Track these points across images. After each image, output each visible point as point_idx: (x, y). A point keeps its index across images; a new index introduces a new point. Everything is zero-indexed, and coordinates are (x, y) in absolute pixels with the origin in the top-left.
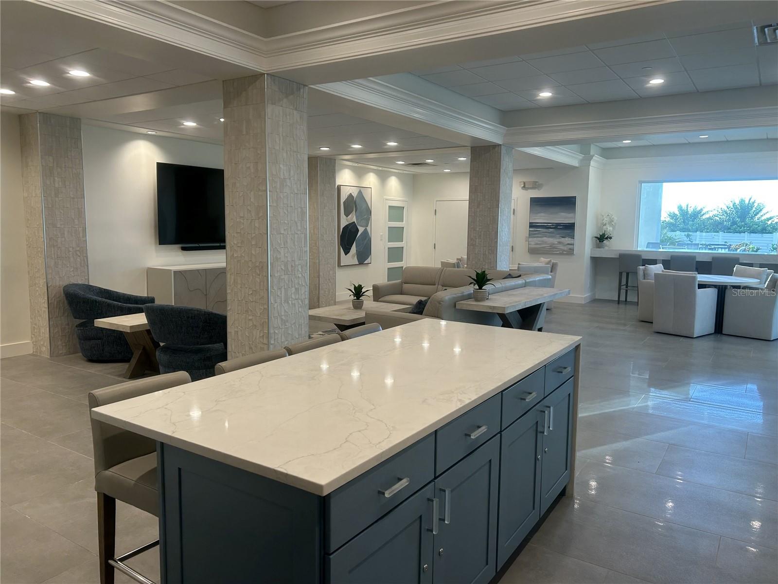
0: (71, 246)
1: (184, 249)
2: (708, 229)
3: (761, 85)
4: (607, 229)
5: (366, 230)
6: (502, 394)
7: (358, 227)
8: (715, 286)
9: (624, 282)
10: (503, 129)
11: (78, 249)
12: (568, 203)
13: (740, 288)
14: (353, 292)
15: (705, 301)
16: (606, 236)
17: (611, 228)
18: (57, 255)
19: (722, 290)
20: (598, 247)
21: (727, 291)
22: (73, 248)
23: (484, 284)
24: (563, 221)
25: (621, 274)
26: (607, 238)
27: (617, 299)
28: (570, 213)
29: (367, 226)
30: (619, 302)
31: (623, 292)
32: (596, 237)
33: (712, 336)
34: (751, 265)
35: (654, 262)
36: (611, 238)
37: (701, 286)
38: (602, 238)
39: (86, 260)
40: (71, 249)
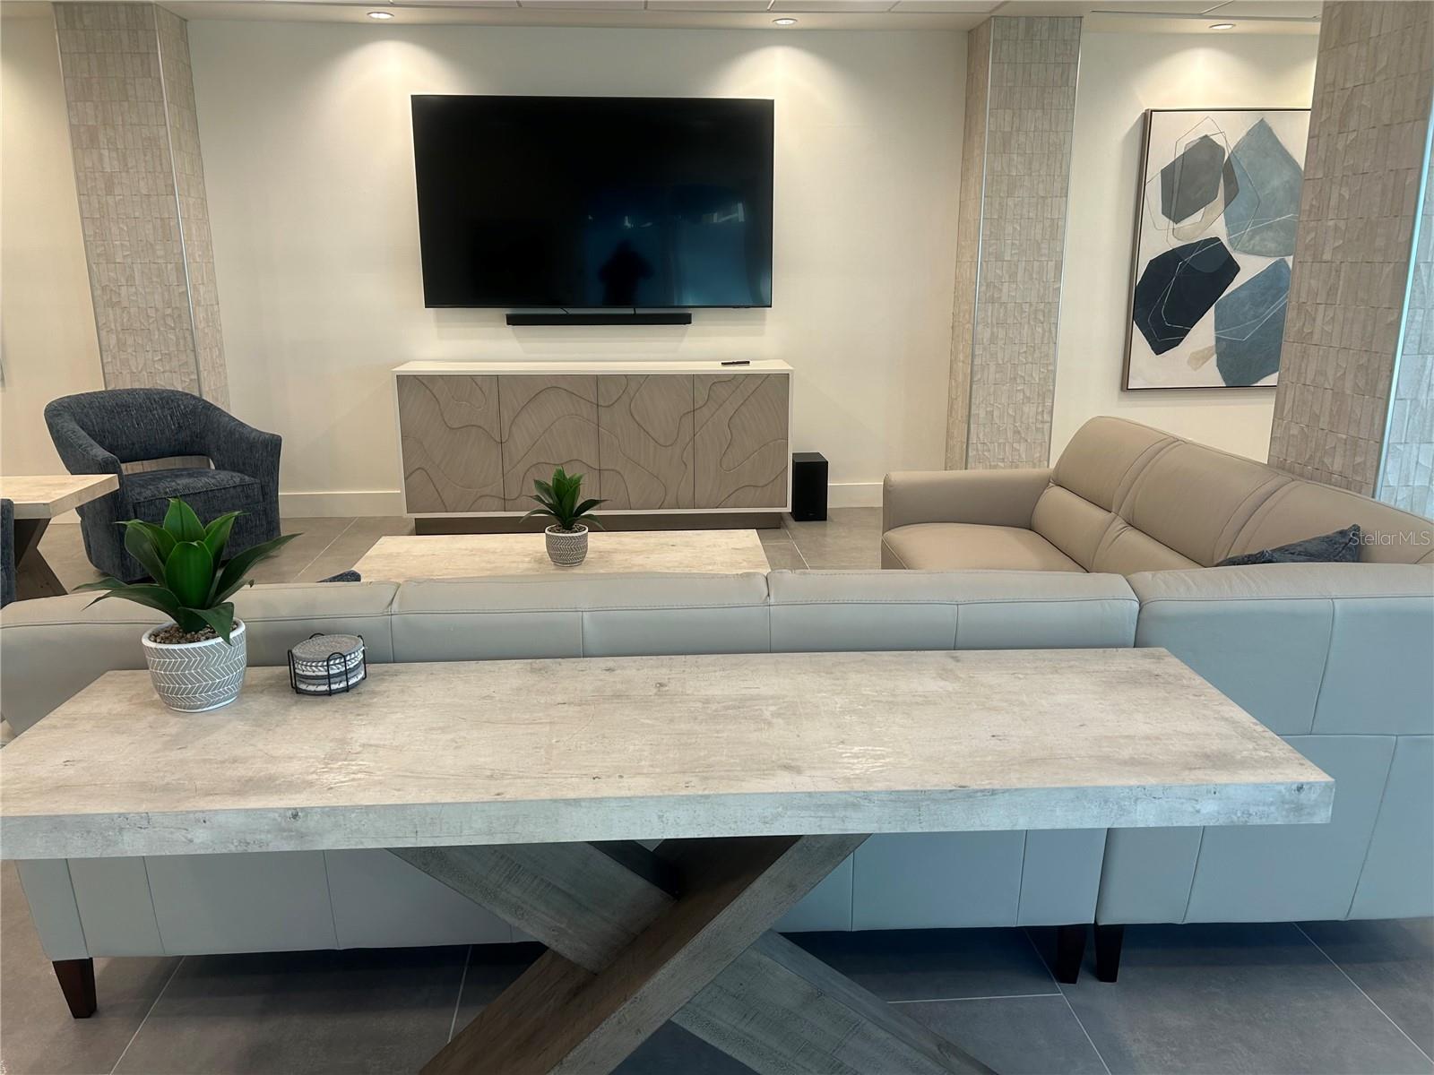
0: (153, 305)
1: (512, 321)
7: (1237, 257)
11: (169, 311)
18: (122, 325)
22: (157, 310)
39: (189, 339)
40: (151, 312)
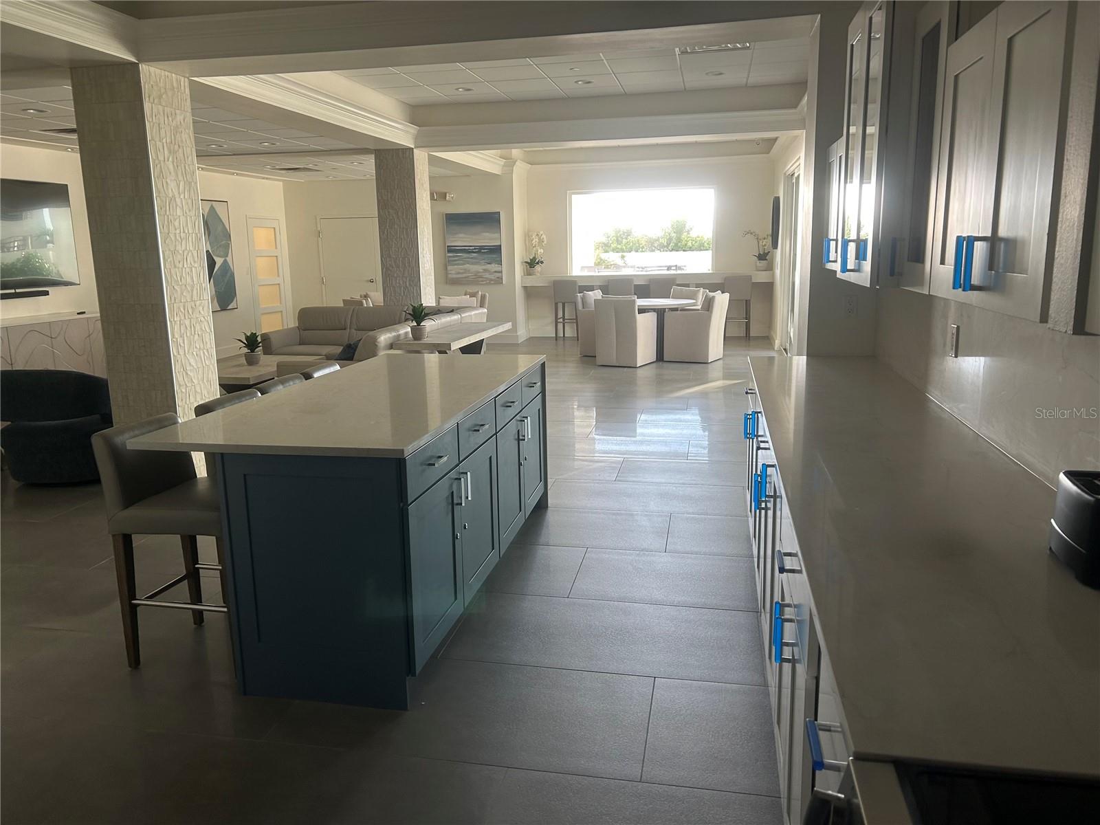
2: (643, 248)
3: (685, 89)
4: (537, 251)
5: (225, 262)
6: (495, 400)
7: (215, 258)
8: (654, 310)
9: (560, 315)
10: (413, 129)
12: (490, 220)
13: (677, 310)
14: (245, 343)
15: (645, 326)
16: (537, 261)
17: (542, 251)
19: (661, 313)
20: (529, 274)
21: (665, 314)
23: (423, 320)
24: (487, 243)
25: (556, 304)
26: (538, 263)
27: (554, 336)
28: (494, 233)
29: (227, 256)
30: (556, 338)
31: (560, 326)
32: (526, 262)
33: (654, 365)
34: (687, 285)
35: (591, 288)
36: (542, 262)
37: (642, 311)
38: (532, 264)
